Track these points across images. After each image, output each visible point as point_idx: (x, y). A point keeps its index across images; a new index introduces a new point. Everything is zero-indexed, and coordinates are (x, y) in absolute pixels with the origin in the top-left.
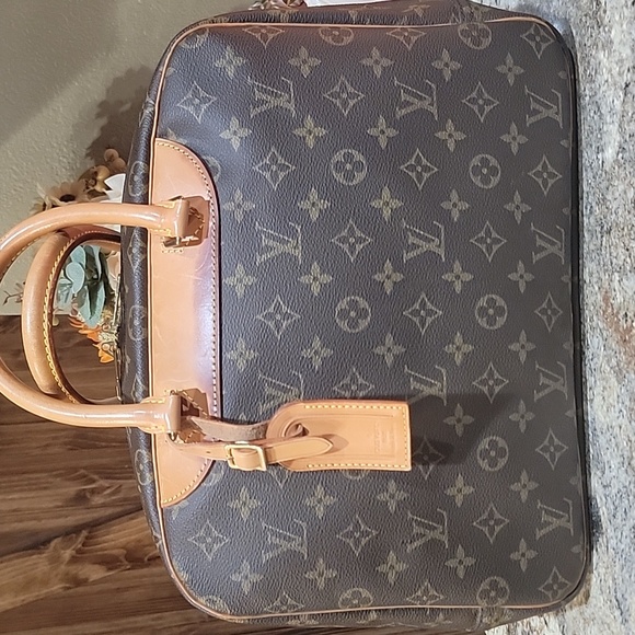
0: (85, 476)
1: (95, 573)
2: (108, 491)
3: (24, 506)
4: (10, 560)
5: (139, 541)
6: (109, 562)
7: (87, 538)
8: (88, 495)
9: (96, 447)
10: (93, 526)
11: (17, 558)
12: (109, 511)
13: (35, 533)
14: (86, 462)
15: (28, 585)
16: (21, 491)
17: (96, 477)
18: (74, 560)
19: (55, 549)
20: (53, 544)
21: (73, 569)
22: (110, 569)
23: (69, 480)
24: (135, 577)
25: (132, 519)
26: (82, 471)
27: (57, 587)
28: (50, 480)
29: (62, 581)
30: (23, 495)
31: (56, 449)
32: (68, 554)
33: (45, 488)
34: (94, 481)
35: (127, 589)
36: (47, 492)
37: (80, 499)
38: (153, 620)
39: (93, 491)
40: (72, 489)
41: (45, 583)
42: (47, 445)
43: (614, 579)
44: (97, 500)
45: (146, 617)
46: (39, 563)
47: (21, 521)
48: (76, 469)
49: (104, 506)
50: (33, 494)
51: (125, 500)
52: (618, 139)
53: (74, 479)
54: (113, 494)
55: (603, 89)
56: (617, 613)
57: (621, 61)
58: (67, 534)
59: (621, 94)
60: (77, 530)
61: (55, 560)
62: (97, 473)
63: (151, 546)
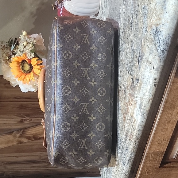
0: (22, 116)
1: (25, 140)
2: (28, 120)
3: (7, 122)
4: (4, 135)
5: (37, 133)
6: (29, 138)
7: (23, 131)
8: (23, 121)
9: (25, 109)
10: (25, 129)
11: (6, 135)
12: (29, 125)
13: (10, 129)
14: (23, 113)
15: (8, 142)
16: (6, 119)
17: (25, 116)
18: (20, 137)
19: (15, 134)
20: (14, 132)
21: (20, 139)
22: (29, 140)
23: (19, 117)
24: (36, 142)
25: (35, 128)
26: (22, 115)
27: (15, 143)
28: (14, 116)
29: (17, 142)
30: (7, 120)
31: (15, 109)
32: (18, 135)
33: (12, 118)
34: (25, 118)
35: (33, 145)
36: (13, 119)
37: (21, 122)
38: (40, 153)
39: (25, 120)
40: (20, 119)
41: (12, 142)
42: (13, 108)
44: (26, 122)
45: (38, 153)
46: (11, 137)
47: (7, 126)
48: (20, 114)
49: (27, 124)
50: (9, 120)
51: (33, 123)
53: (20, 117)
54: (30, 121)
58: (18, 130)
60: (21, 130)
61: (15, 136)
62: (26, 116)
63: (39, 135)
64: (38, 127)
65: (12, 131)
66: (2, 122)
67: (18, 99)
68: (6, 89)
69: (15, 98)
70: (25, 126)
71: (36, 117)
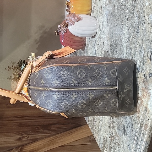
0: (21, 134)
2: (26, 137)
5: (33, 150)
7: (21, 148)
9: (24, 127)
10: (23, 146)
12: (26, 142)
13: (9, 147)
14: (21, 130)
17: (23, 134)
19: (14, 151)
20: (13, 150)
25: (32, 144)
26: (21, 132)
28: (13, 134)
30: (7, 138)
31: (15, 127)
34: (23, 135)
36: (13, 137)
37: (20, 139)
39: (23, 137)
40: (18, 137)
42: (12, 126)
43: (128, 141)
44: (24, 139)
47: (6, 144)
48: (19, 132)
49: (25, 141)
50: (9, 138)
51: (30, 139)
52: (126, 52)
53: (18, 134)
54: (27, 138)
55: (123, 43)
56: (129, 148)
57: (126, 37)
58: (17, 148)
59: (126, 43)
60: (19, 147)
62: (24, 133)
63: (36, 151)
64: (35, 143)
65: (11, 149)
66: (3, 140)
67: (18, 117)
68: (8, 109)
69: (16, 117)
70: (23, 143)
71: (33, 134)
